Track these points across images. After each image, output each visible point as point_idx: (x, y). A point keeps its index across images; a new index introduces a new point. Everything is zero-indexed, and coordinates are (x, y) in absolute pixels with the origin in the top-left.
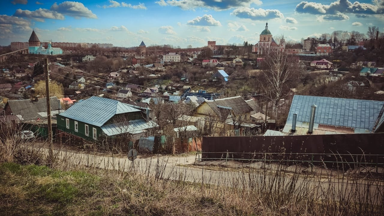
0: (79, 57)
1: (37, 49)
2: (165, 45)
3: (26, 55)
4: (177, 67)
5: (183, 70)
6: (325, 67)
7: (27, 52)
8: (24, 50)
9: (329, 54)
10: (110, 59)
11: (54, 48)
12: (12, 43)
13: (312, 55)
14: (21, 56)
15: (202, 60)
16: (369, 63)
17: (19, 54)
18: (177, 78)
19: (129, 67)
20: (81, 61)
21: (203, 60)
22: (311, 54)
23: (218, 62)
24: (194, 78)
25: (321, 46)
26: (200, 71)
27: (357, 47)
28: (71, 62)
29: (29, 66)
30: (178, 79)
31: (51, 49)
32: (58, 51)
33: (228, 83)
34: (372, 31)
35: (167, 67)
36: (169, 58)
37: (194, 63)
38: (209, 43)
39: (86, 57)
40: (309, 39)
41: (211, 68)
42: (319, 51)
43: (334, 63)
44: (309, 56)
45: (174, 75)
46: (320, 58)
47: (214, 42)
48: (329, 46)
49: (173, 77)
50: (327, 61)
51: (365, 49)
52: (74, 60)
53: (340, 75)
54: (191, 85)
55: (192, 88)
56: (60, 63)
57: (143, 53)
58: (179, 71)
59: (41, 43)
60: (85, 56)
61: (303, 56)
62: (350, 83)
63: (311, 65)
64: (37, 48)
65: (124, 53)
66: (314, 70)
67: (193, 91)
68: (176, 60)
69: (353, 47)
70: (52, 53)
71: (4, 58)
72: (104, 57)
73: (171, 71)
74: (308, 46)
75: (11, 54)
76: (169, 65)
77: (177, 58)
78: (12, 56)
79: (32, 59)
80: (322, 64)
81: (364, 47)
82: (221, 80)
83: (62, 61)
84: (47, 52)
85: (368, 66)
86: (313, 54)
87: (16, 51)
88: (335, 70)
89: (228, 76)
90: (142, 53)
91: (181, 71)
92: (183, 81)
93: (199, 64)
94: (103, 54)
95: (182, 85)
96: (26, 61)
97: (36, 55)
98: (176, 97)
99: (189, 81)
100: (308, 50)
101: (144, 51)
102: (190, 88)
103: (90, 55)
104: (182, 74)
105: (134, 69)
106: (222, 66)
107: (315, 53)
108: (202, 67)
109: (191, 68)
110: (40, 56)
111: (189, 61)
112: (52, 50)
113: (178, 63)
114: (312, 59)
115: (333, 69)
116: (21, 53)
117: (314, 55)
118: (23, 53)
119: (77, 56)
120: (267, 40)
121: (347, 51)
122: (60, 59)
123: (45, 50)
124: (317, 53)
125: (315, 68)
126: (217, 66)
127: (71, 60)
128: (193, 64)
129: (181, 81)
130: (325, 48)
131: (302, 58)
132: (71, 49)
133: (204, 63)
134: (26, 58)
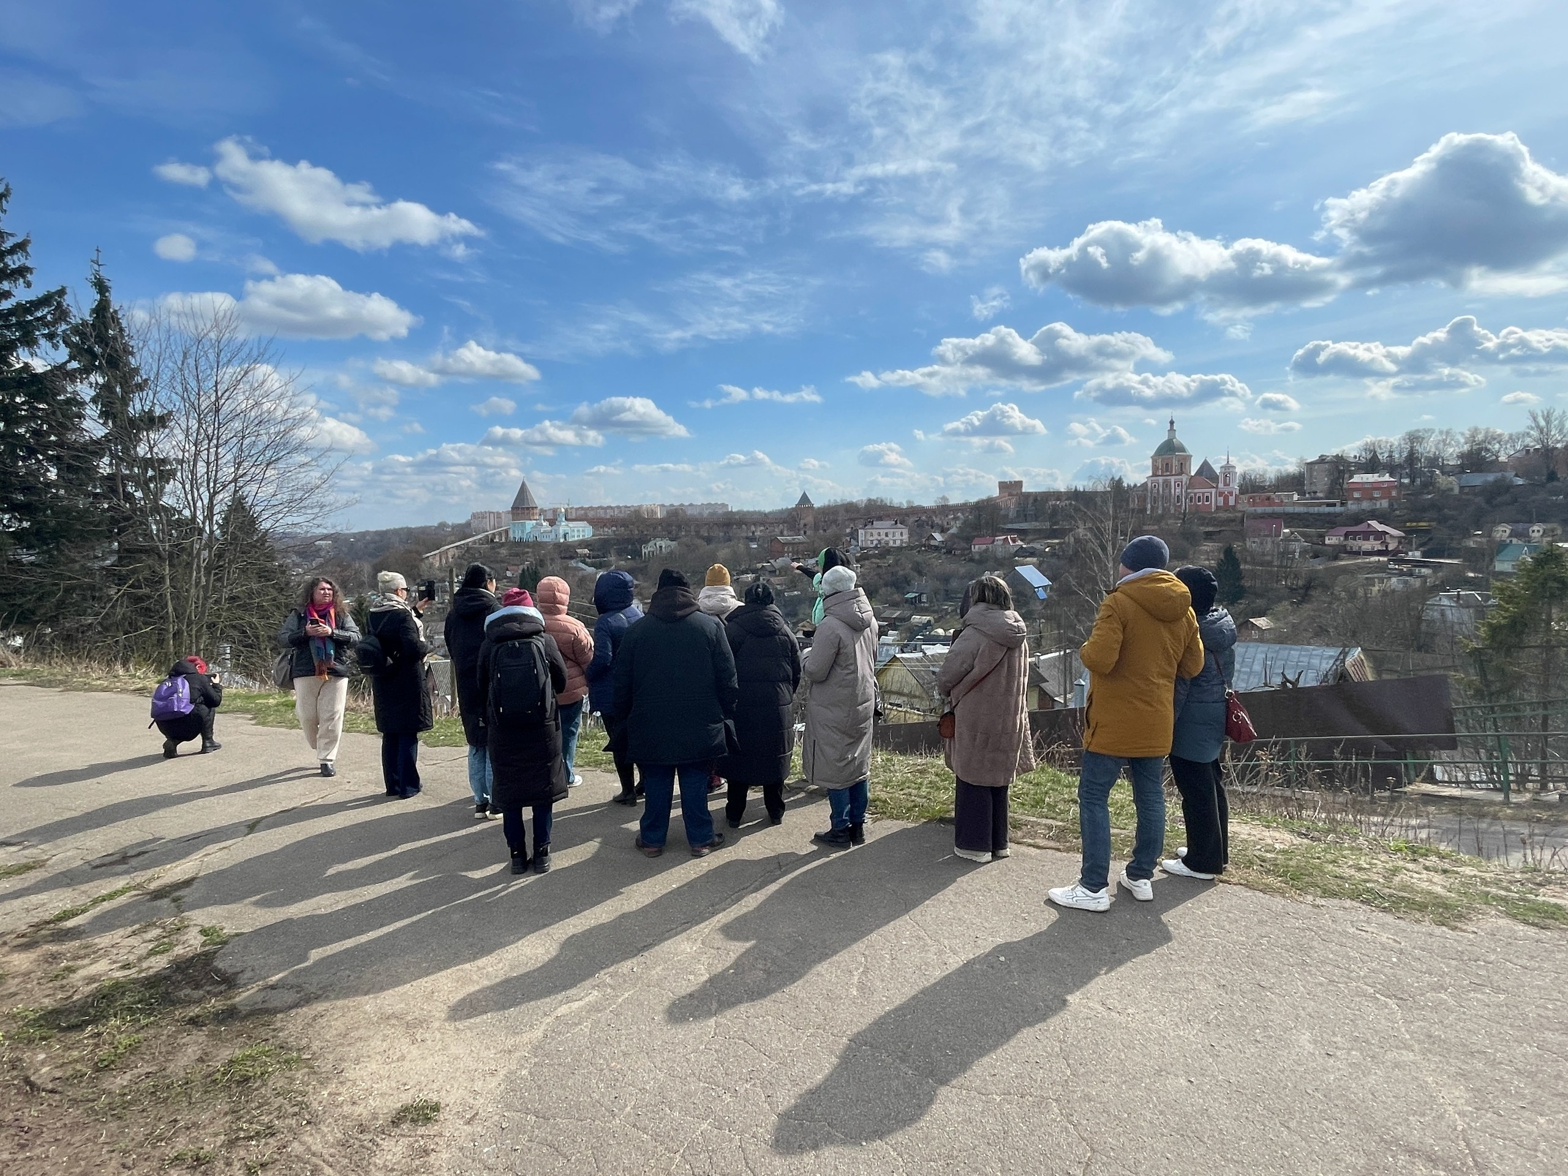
0: (633, 544)
1: (530, 528)
2: (869, 500)
3: (502, 545)
4: (897, 562)
5: (912, 569)
6: (1377, 546)
7: (506, 538)
8: (500, 534)
9: (1391, 505)
10: (712, 546)
11: (571, 524)
12: (474, 516)
13: (1331, 509)
14: (493, 548)
15: (969, 540)
16: (1536, 528)
17: (487, 543)
18: (892, 594)
19: (759, 566)
20: (637, 554)
21: (974, 537)
22: (1328, 505)
23: (1020, 543)
24: (942, 593)
25: (1359, 481)
26: (962, 570)
27: (1491, 477)
28: (613, 558)
29: (509, 574)
30: (897, 597)
31: (563, 527)
32: (581, 532)
33: (1047, 603)
34: (1542, 423)
35: (867, 562)
36: (876, 537)
37: (948, 549)
38: (1003, 486)
39: (651, 543)
40: (1322, 460)
41: (996, 560)
42: (1356, 495)
43: (1409, 532)
44: (1319, 514)
45: (886, 585)
46: (1358, 519)
47: (1019, 484)
48: (1387, 477)
49: (883, 591)
50: (1381, 528)
51: (1520, 482)
52: (620, 553)
53: (1423, 570)
54: (934, 612)
55: (937, 621)
56: (584, 562)
57: (805, 525)
58: (901, 573)
59: (542, 512)
60: (650, 540)
61: (1299, 514)
62: (1450, 598)
63: (1327, 542)
64: (530, 524)
65: (753, 528)
66: (1336, 558)
67: (940, 631)
68: (895, 541)
69: (1477, 480)
70: (565, 536)
71: (450, 555)
72: (699, 542)
73: (878, 574)
74: (1321, 482)
75: (467, 544)
76: (874, 556)
77: (898, 536)
78: (469, 549)
79: (517, 555)
80: (1366, 535)
81: (1517, 475)
82: (1026, 596)
83: (589, 557)
84: (553, 536)
85: (1529, 536)
86: (1334, 505)
87: (480, 537)
88: (1410, 553)
89: (1047, 582)
90: (802, 526)
91: (907, 571)
92: (912, 602)
93: (963, 549)
94: (697, 532)
95: (907, 613)
96: (502, 562)
97: (527, 544)
98: (887, 650)
99: (930, 600)
100: (1320, 495)
101: (810, 519)
102: (929, 621)
103: (662, 538)
104: (908, 583)
105: (773, 572)
106: (1032, 554)
107: (1342, 504)
108: (972, 560)
109: (939, 563)
110: (537, 545)
111: (933, 543)
112: (568, 530)
113: (900, 548)
114: (1330, 522)
115: (1407, 553)
116: (492, 541)
117: (1338, 509)
118: (497, 540)
119: (628, 541)
120: (1175, 468)
121: (1456, 491)
122: (586, 551)
123: (550, 528)
124: (1350, 502)
125: (1338, 552)
126: (1016, 554)
127: (612, 551)
128: (944, 551)
129: (907, 600)
130: (1375, 486)
131: (1291, 519)
132: (613, 522)
133: (976, 548)
134: (504, 552)
